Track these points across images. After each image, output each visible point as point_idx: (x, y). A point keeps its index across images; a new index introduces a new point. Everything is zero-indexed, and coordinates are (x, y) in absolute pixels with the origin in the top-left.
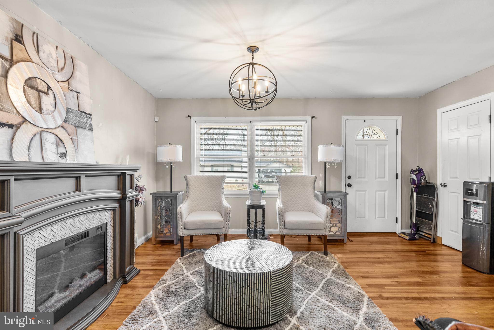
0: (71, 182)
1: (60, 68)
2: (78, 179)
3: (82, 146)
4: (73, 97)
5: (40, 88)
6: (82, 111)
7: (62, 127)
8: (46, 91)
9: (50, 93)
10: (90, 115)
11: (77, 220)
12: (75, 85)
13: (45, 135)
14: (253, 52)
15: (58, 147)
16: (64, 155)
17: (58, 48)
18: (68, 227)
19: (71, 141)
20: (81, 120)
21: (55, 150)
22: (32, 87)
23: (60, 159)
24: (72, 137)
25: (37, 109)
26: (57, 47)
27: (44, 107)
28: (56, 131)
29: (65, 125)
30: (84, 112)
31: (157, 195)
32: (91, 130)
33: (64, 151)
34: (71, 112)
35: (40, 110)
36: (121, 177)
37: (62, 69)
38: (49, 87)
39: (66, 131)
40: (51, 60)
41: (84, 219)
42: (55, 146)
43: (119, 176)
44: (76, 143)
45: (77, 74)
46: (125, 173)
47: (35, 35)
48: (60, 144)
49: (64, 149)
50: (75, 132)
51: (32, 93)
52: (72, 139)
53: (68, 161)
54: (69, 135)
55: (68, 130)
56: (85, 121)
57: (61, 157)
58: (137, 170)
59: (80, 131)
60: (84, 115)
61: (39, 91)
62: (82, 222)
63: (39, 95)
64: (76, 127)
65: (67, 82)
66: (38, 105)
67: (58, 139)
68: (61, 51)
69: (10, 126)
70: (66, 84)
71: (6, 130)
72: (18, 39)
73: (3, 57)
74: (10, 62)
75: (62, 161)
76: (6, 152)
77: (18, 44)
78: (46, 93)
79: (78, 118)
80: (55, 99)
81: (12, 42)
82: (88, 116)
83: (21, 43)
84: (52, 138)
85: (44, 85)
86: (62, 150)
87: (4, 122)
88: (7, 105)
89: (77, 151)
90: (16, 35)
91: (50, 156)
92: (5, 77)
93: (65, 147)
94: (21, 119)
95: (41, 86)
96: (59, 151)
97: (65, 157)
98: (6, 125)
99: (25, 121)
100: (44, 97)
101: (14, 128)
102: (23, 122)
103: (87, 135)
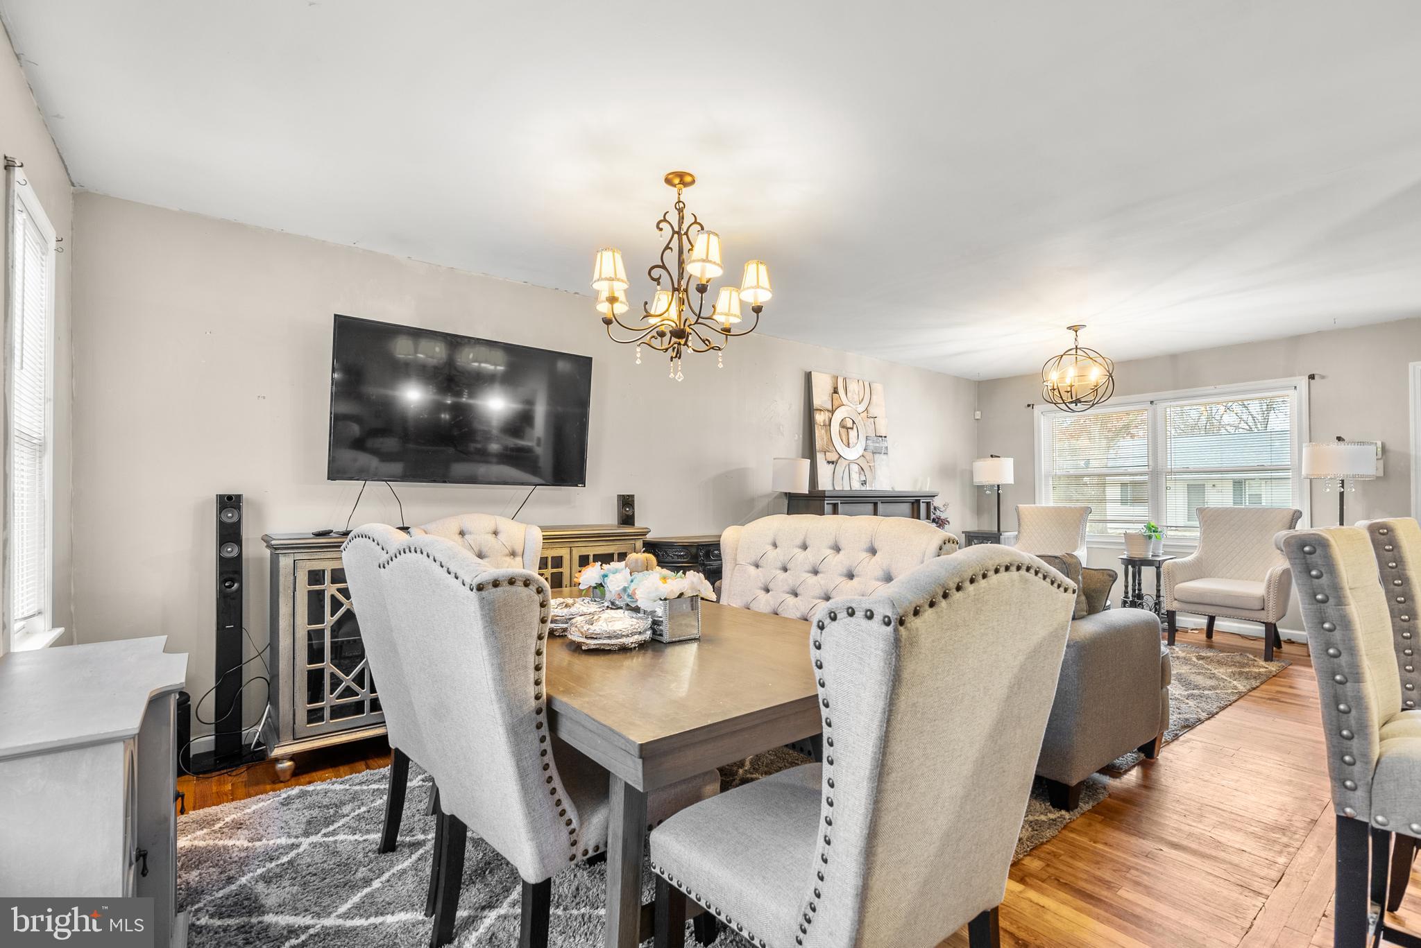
0: (871, 507)
1: (860, 399)
2: (875, 504)
3: (878, 473)
4: (871, 423)
5: (848, 426)
6: (879, 435)
7: (863, 456)
8: (852, 426)
9: (855, 428)
10: (885, 437)
12: (872, 411)
13: (852, 466)
15: (861, 476)
16: (866, 482)
17: (859, 382)
19: (869, 468)
20: (877, 445)
21: (858, 479)
22: (843, 427)
23: (861, 486)
24: (871, 465)
25: (847, 444)
26: (858, 380)
27: (851, 441)
28: (859, 462)
29: (866, 453)
31: (972, 535)
32: (886, 454)
33: (865, 479)
34: (870, 440)
35: (848, 446)
36: (915, 505)
37: (862, 400)
38: (853, 422)
39: (866, 459)
40: (854, 395)
42: (858, 475)
43: (913, 503)
44: (874, 470)
45: (874, 397)
46: (920, 500)
47: (845, 380)
48: (862, 472)
49: (865, 477)
50: (874, 459)
51: (843, 431)
53: (868, 489)
54: (868, 462)
55: (867, 457)
56: (881, 445)
57: (863, 484)
58: (934, 496)
59: (877, 456)
60: (880, 439)
61: (848, 428)
63: (848, 432)
64: (873, 453)
65: (866, 411)
66: (847, 442)
67: (861, 469)
68: (861, 383)
69: (833, 463)
70: (865, 413)
71: (832, 466)
72: (836, 391)
73: (828, 411)
74: (833, 412)
75: (863, 488)
76: (831, 485)
77: (835, 395)
78: (852, 428)
79: (875, 445)
80: (858, 432)
81: (832, 395)
82: (883, 439)
83: (837, 393)
84: (856, 468)
85: (851, 421)
86: (863, 478)
87: (830, 460)
88: (831, 446)
89: (874, 478)
90: (834, 388)
91: (856, 485)
92: (830, 425)
93: (865, 475)
94: (838, 456)
95: (849, 424)
96: (861, 479)
97: (865, 484)
98: (831, 462)
99: (840, 456)
100: (850, 432)
101: (835, 464)
102: (839, 458)
103: (883, 460)
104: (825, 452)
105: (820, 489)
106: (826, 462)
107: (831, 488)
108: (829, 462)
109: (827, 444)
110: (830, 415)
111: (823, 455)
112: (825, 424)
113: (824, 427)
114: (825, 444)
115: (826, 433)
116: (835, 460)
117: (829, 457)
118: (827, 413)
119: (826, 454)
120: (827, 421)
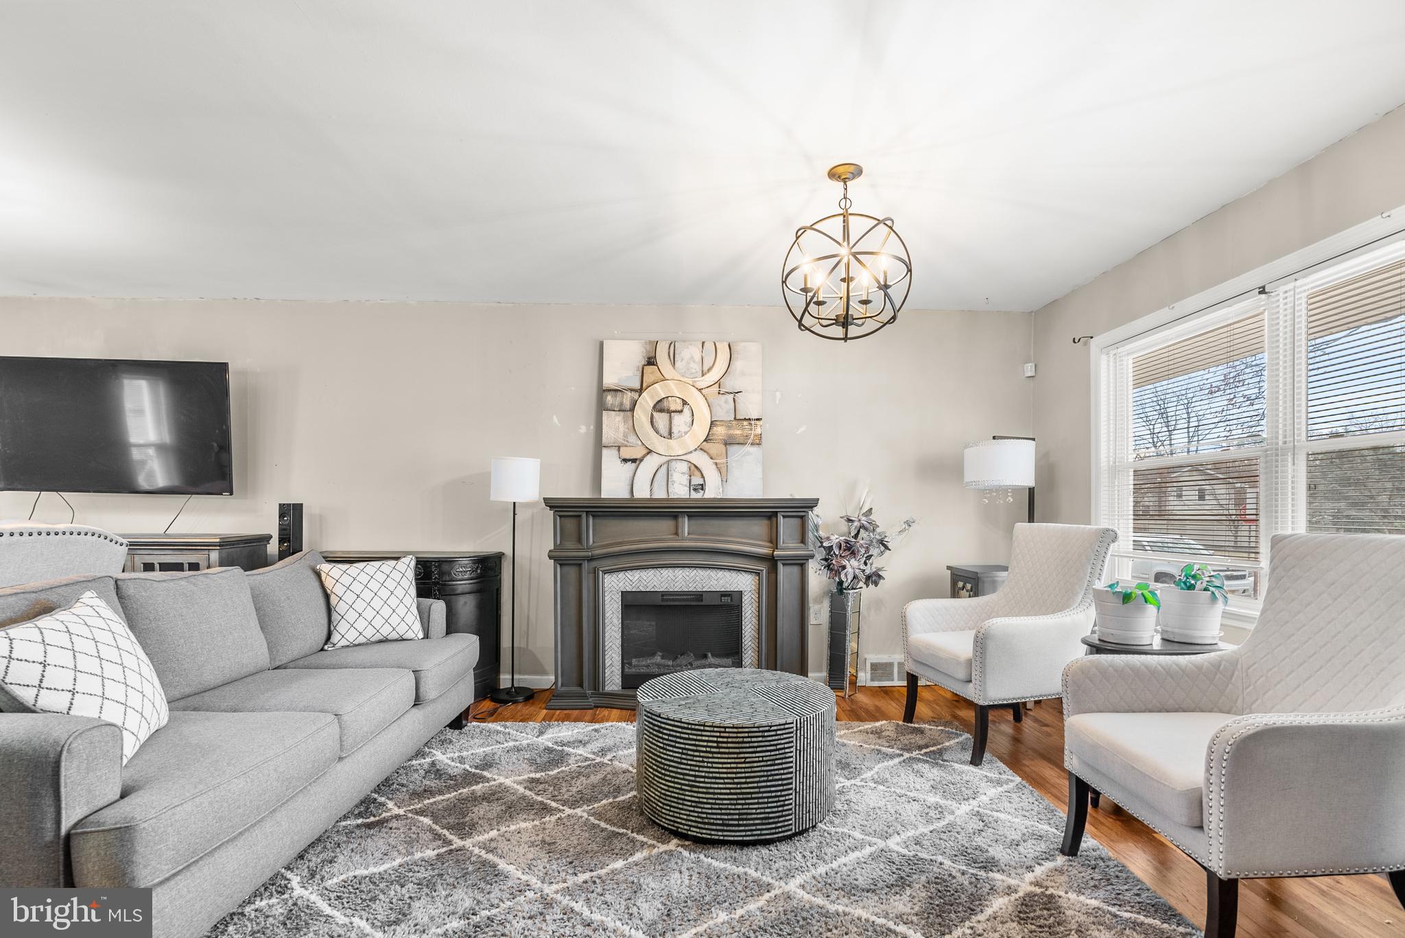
1: (705, 369)
3: (735, 473)
4: (726, 402)
5: (673, 408)
6: (743, 418)
7: (701, 449)
8: (680, 409)
9: (686, 410)
10: (758, 420)
11: (679, 573)
12: (729, 384)
13: (673, 464)
15: (692, 477)
16: (702, 487)
17: (705, 345)
18: (663, 579)
19: (714, 466)
20: (737, 432)
21: (685, 482)
22: (661, 411)
23: (692, 491)
24: (718, 461)
25: (666, 434)
26: (703, 343)
27: (675, 430)
28: (691, 458)
29: (706, 446)
30: (745, 420)
32: (758, 444)
33: (702, 482)
34: (719, 425)
35: (670, 435)
37: (709, 370)
38: (685, 403)
39: (708, 453)
40: (692, 365)
41: (692, 574)
42: (687, 477)
44: (724, 470)
45: (738, 365)
46: (777, 512)
47: (672, 345)
48: (697, 473)
49: (702, 479)
50: (724, 453)
51: (661, 417)
52: (716, 464)
53: (706, 496)
54: (711, 458)
55: (711, 452)
56: (746, 432)
57: (695, 490)
59: (732, 449)
60: (745, 423)
61: (669, 412)
62: (688, 579)
63: (670, 416)
64: (726, 444)
65: (717, 385)
66: (667, 430)
67: (693, 467)
68: (709, 346)
69: (634, 461)
70: (715, 389)
71: (630, 466)
72: (651, 361)
73: (632, 390)
74: (640, 391)
75: (695, 495)
76: (628, 488)
77: (649, 369)
78: (681, 411)
79: (731, 432)
80: (693, 415)
81: (643, 369)
82: (753, 422)
83: (654, 365)
84: (683, 467)
85: (679, 401)
86: (697, 480)
87: (628, 457)
88: (632, 439)
89: (724, 481)
90: (649, 358)
91: (680, 491)
92: (632, 409)
93: (703, 477)
94: (645, 451)
95: (674, 405)
96: (692, 483)
97: (702, 489)
98: (629, 460)
99: (650, 451)
100: (676, 417)
101: (638, 462)
102: (648, 453)
103: (748, 454)
104: (619, 447)
105: (602, 497)
106: (619, 460)
107: (626, 495)
108: (625, 460)
109: (625, 436)
110: (636, 396)
111: (614, 452)
112: (623, 408)
113: (622, 413)
114: (621, 436)
115: (625, 422)
116: (638, 456)
117: (627, 453)
118: (629, 393)
119: (621, 449)
120: (627, 404)
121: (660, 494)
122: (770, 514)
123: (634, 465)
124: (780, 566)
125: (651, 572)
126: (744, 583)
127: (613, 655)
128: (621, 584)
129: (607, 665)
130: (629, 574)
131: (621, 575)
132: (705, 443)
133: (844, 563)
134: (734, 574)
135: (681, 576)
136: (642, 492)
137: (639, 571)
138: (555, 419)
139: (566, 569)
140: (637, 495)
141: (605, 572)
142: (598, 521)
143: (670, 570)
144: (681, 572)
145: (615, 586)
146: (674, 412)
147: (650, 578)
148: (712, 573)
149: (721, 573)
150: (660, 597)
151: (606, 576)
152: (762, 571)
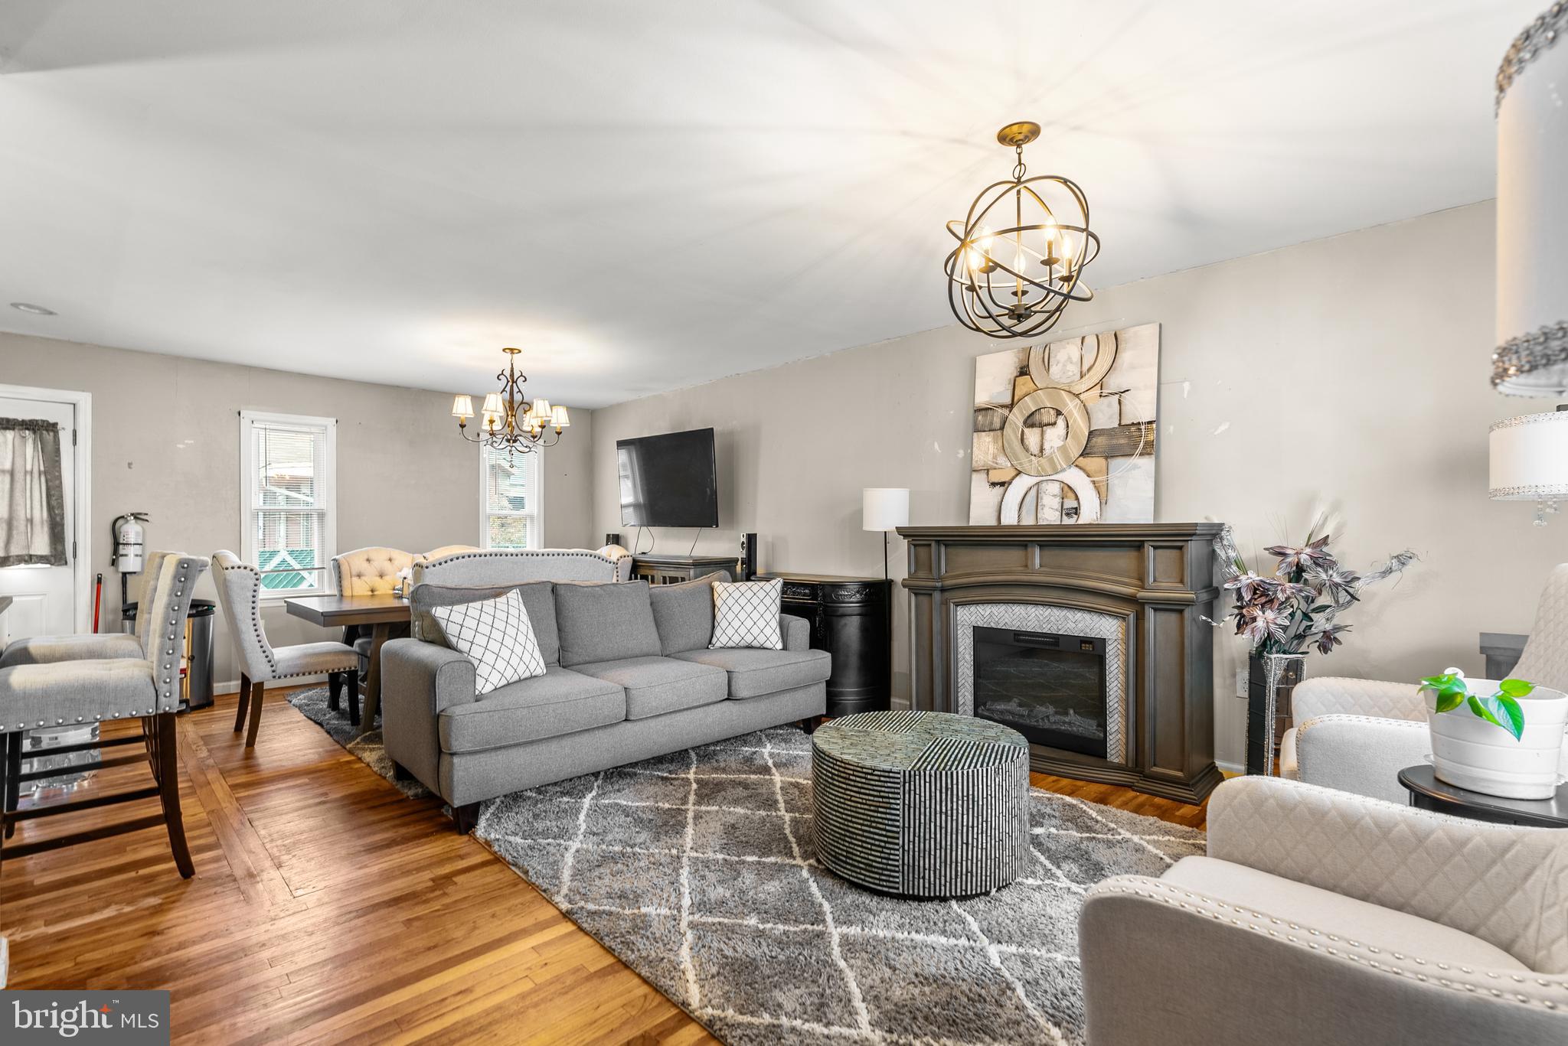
1: (1085, 368)
3: (1116, 492)
4: (1109, 405)
5: (1045, 420)
6: (1130, 423)
7: (1076, 466)
8: (1053, 420)
9: (1061, 422)
10: (1150, 422)
11: (1032, 611)
12: (1114, 383)
13: (1044, 485)
14: (1019, 146)
15: (1065, 500)
16: (1076, 511)
17: (1086, 339)
18: (1015, 617)
19: (1092, 486)
20: (1122, 441)
21: (1057, 506)
22: (1032, 426)
23: (1064, 516)
24: (1095, 479)
25: (1037, 452)
26: (1084, 338)
27: (1046, 446)
28: (1064, 476)
29: (1082, 461)
30: (1133, 424)
32: (1149, 453)
33: (1076, 505)
34: (1100, 435)
37: (1089, 370)
38: (1059, 413)
39: (1084, 470)
40: (1069, 367)
41: (1046, 613)
42: (1058, 500)
44: (1103, 490)
45: (1126, 357)
46: (1143, 541)
47: (1047, 349)
48: (1070, 494)
49: (1076, 502)
50: (1105, 468)
51: (1033, 432)
52: (1094, 482)
53: (1080, 522)
54: (1088, 476)
55: (1088, 468)
56: (1133, 439)
57: (1068, 514)
59: (1114, 462)
60: (1133, 429)
61: (1043, 426)
62: (1041, 618)
63: (1043, 431)
64: (1107, 458)
65: (1099, 386)
66: (1039, 447)
67: (1066, 487)
68: (1091, 341)
69: (1002, 484)
70: (1097, 391)
71: (999, 490)
72: (1024, 371)
73: (1003, 406)
74: (1011, 407)
75: (1067, 521)
76: (995, 515)
77: (1021, 380)
78: (1054, 424)
79: (1114, 442)
80: (1068, 427)
81: (1015, 381)
82: (1143, 427)
83: (1026, 374)
84: (1054, 488)
85: (1052, 412)
86: (1070, 503)
87: (996, 481)
88: (1002, 461)
89: (1103, 502)
90: (1022, 368)
91: (1050, 515)
92: (1002, 428)
93: (1077, 498)
94: (1014, 473)
95: (1048, 416)
96: (1065, 507)
97: (1076, 514)
98: (997, 484)
99: (1019, 473)
100: (1049, 431)
101: (1006, 485)
102: (1017, 475)
103: (1135, 467)
104: (988, 470)
105: (970, 525)
106: (987, 485)
107: (993, 522)
108: (994, 484)
109: (995, 457)
110: (1006, 412)
111: (983, 475)
112: (993, 427)
113: (992, 433)
114: (990, 457)
115: (995, 441)
116: (1006, 479)
117: (996, 476)
118: (1000, 410)
119: (990, 472)
120: (997, 423)
121: (1028, 520)
122: (1137, 543)
123: (1001, 489)
124: (1150, 614)
125: (1002, 608)
126: (1108, 628)
127: (966, 694)
128: (973, 618)
129: (961, 703)
130: (980, 608)
131: (973, 608)
132: (1081, 458)
133: (1256, 614)
134: (1096, 617)
135: (1033, 615)
136: (1009, 518)
137: (990, 606)
138: (936, 446)
139: (921, 598)
140: (1005, 521)
141: (957, 605)
142: (951, 550)
143: (1023, 607)
144: (1034, 610)
145: (967, 619)
146: (1046, 425)
147: (1001, 614)
148: (1069, 614)
149: (1079, 615)
150: (1012, 635)
151: (958, 608)
152: (1128, 615)
